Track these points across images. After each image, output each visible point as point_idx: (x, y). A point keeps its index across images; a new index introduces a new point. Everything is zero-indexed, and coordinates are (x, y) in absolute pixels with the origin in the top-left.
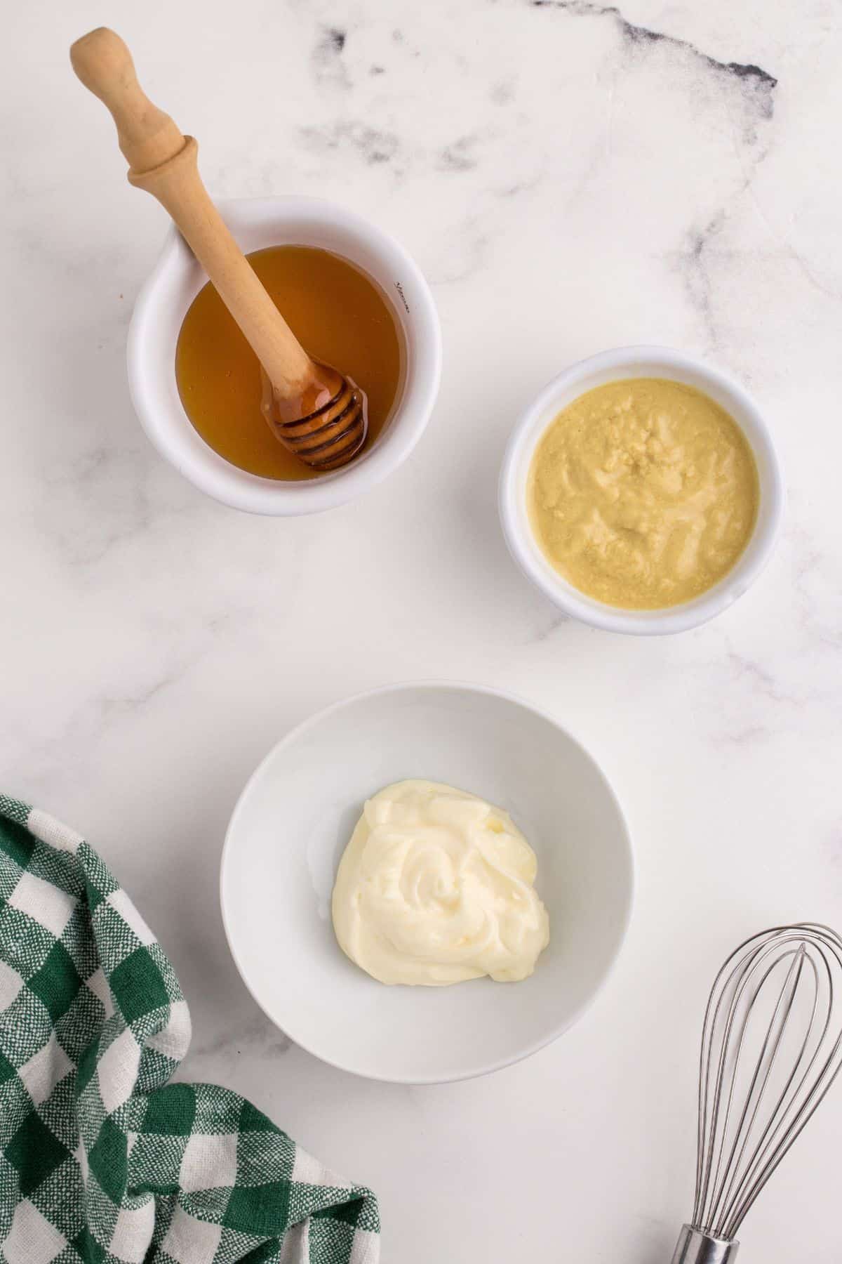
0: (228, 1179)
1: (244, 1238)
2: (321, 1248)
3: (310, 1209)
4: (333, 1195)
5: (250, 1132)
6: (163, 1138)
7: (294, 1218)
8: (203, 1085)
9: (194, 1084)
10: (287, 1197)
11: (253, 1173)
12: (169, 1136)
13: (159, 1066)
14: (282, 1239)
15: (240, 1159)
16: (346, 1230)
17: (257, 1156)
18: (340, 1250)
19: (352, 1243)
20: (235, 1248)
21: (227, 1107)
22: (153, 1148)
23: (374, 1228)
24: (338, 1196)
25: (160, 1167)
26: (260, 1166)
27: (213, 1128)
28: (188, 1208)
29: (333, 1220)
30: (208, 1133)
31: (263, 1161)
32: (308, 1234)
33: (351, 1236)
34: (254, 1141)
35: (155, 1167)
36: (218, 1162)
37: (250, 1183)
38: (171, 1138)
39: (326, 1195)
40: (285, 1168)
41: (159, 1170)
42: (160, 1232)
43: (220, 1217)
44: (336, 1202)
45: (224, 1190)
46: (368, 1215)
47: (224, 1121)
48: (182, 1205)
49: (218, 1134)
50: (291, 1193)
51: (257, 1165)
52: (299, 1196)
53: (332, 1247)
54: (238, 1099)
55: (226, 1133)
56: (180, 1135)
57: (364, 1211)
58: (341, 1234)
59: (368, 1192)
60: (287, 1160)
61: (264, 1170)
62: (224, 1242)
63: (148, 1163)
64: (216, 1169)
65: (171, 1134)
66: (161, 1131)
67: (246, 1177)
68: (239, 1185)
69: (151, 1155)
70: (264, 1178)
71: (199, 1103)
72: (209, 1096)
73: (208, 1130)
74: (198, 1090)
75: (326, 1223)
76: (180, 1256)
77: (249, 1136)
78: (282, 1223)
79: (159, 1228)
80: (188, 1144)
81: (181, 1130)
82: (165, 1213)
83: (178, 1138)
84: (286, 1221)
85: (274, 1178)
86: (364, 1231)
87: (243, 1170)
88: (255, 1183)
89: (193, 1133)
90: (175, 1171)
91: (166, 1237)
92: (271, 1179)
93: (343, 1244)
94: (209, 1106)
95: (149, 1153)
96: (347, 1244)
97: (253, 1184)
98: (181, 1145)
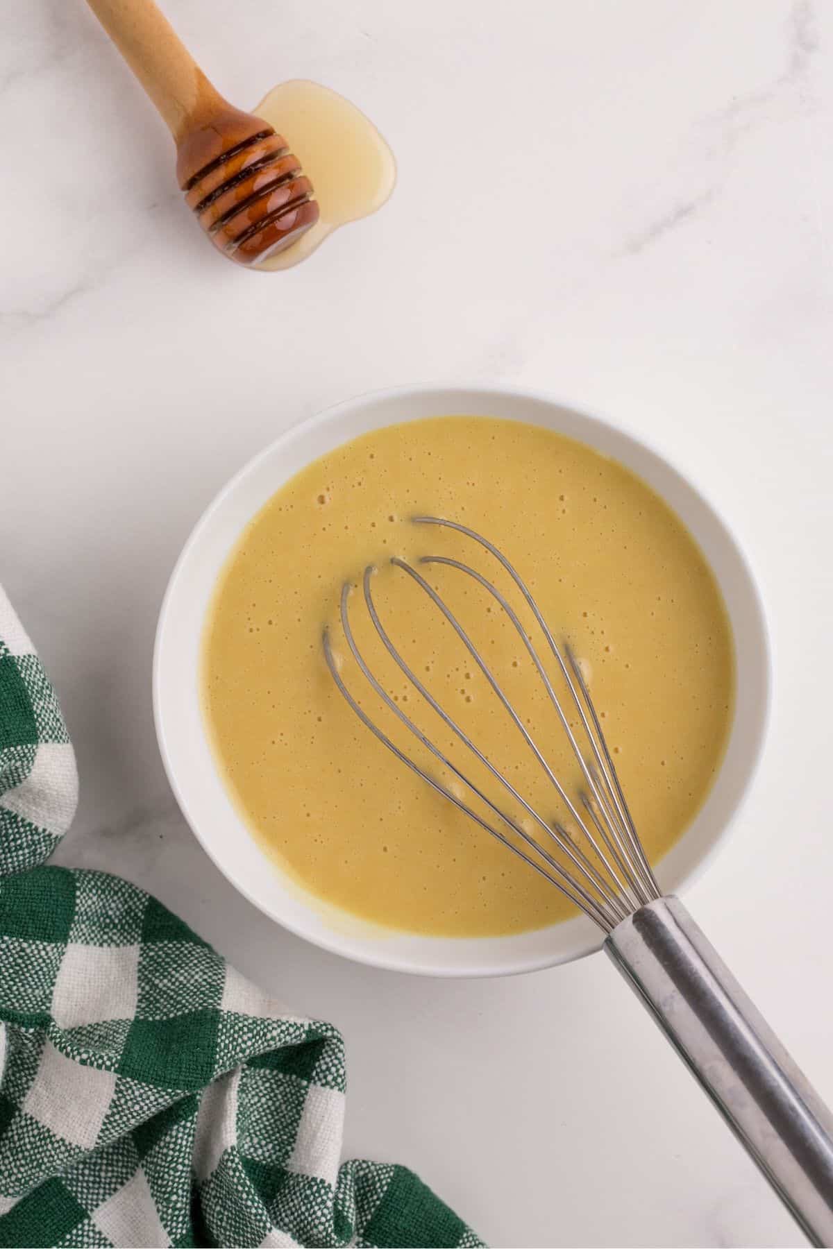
0: (124, 1008)
1: (150, 1093)
2: (256, 1113)
3: (248, 1051)
4: (282, 1032)
5: (158, 943)
6: (25, 945)
7: (224, 1065)
8: (89, 872)
9: (75, 870)
10: (215, 1032)
11: (162, 1000)
12: (34, 943)
13: (27, 841)
14: (200, 1095)
15: (143, 981)
16: (294, 1087)
17: (169, 977)
18: (284, 1116)
19: (303, 1105)
20: (137, 1107)
21: (123, 906)
22: (11, 959)
23: (337, 1084)
24: (289, 1034)
25: (22, 989)
26: (173, 990)
27: (101, 937)
28: (65, 1047)
29: (275, 1073)
30: (95, 944)
31: (177, 984)
32: (237, 1089)
33: (302, 1095)
34: (164, 956)
35: (15, 988)
36: (109, 985)
37: (157, 1015)
38: (37, 946)
39: (271, 1032)
40: (211, 992)
41: (19, 994)
42: (21, 1084)
43: (114, 1060)
44: (286, 1042)
45: (119, 1024)
46: (330, 1064)
47: (119, 927)
48: (56, 1044)
49: (109, 945)
50: (220, 1026)
51: (169, 988)
52: (232, 1031)
53: (271, 1113)
54: (141, 895)
55: (121, 945)
56: (52, 942)
57: (324, 1058)
58: (287, 1093)
59: (333, 1029)
60: (214, 980)
61: (180, 995)
62: (119, 1099)
63: (3, 982)
64: (106, 995)
65: (38, 939)
66: (21, 934)
67: (151, 1006)
68: (142, 1017)
69: (7, 971)
70: (179, 1006)
71: (82, 897)
72: (96, 888)
73: (95, 939)
74: (82, 879)
75: (265, 1076)
76: (50, 1120)
77: (157, 949)
78: (206, 1071)
79: (20, 1078)
80: (64, 956)
81: (53, 935)
82: (28, 1056)
83: (49, 945)
84: (212, 1070)
85: (193, 1005)
86: (323, 1089)
87: (147, 996)
88: (165, 1014)
89: (72, 941)
90: (45, 998)
91: (29, 1092)
92: (190, 1007)
93: (289, 1108)
94: (97, 903)
95: (4, 966)
96: (296, 1107)
97: (163, 1016)
98: (53, 958)
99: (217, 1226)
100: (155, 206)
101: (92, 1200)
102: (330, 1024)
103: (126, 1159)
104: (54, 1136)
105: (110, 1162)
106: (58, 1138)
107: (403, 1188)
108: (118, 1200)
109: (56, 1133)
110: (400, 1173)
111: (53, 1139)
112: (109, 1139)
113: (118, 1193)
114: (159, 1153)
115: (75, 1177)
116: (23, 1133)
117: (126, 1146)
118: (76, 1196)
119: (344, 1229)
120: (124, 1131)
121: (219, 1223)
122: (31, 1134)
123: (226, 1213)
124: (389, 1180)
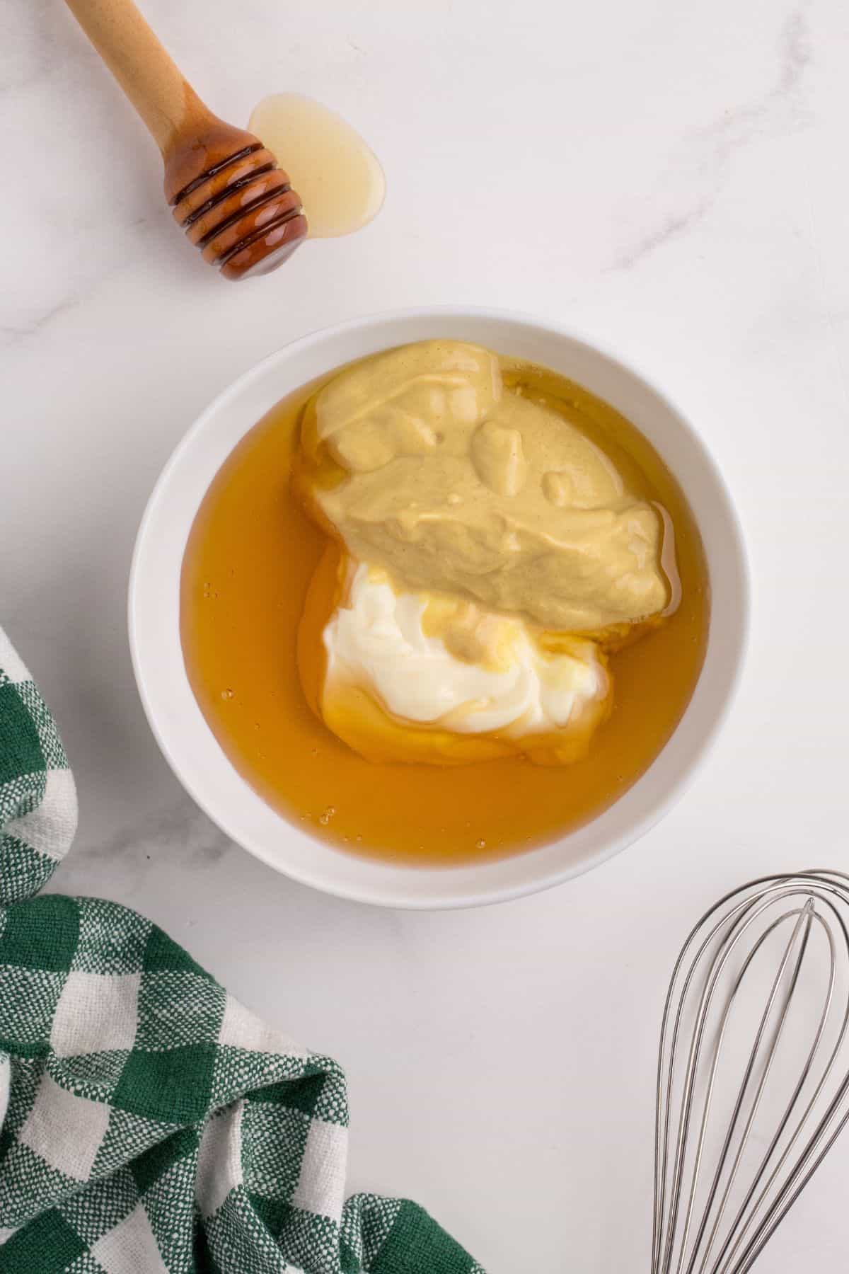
0: (123, 1039)
1: (143, 1126)
2: (259, 1147)
3: (244, 1085)
4: (280, 1066)
5: (159, 972)
6: (28, 974)
7: (219, 1099)
8: (92, 900)
9: (78, 898)
10: (211, 1066)
11: (160, 1031)
12: (37, 972)
13: (27, 866)
14: (200, 1130)
15: (143, 1010)
16: (297, 1121)
17: (169, 1007)
18: (288, 1151)
19: (306, 1140)
20: (130, 1140)
21: (126, 934)
22: (13, 987)
23: (340, 1119)
24: (287, 1069)
25: (22, 1017)
26: (171, 1021)
27: (103, 965)
28: (61, 1078)
29: (278, 1106)
30: (97, 972)
31: (176, 1015)
32: (240, 1125)
33: (305, 1130)
34: (164, 985)
35: (15, 1016)
36: (110, 1014)
37: (155, 1046)
38: (40, 974)
39: (268, 1066)
40: (209, 1025)
41: (19, 1022)
42: (19, 1114)
43: (108, 1093)
44: (284, 1077)
45: (116, 1055)
46: (332, 1099)
47: (122, 954)
48: (52, 1074)
49: (111, 973)
50: (217, 1061)
51: (167, 1019)
52: (228, 1065)
53: (275, 1147)
54: (144, 923)
55: (123, 973)
56: (55, 971)
57: (325, 1093)
58: (290, 1127)
59: (332, 1064)
60: (212, 1013)
61: (178, 1026)
62: (113, 1131)
63: (4, 1009)
64: (106, 1024)
65: (40, 968)
66: (25, 963)
67: (150, 1037)
68: (140, 1048)
69: (8, 999)
70: (177, 1038)
71: (85, 925)
72: (99, 915)
73: (97, 967)
74: (85, 907)
75: (268, 1110)
76: (46, 1151)
77: (157, 978)
78: (201, 1105)
79: (18, 1108)
80: (66, 985)
81: (56, 964)
82: (27, 1085)
83: (51, 974)
84: (207, 1103)
85: (191, 1038)
86: (325, 1123)
87: (147, 1026)
88: (163, 1046)
89: (74, 969)
90: (45, 1025)
91: (26, 1122)
92: (188, 1040)
93: (292, 1142)
94: (100, 931)
95: (6, 994)
96: (299, 1142)
97: (160, 1048)
98: (54, 986)
99: (226, 1263)
100: (141, 221)
101: (92, 1233)
102: (329, 1059)
103: (125, 1193)
104: (49, 1166)
105: (110, 1195)
106: (53, 1169)
107: (410, 1222)
108: (118, 1233)
109: (50, 1164)
110: (407, 1208)
111: (48, 1170)
112: (103, 1171)
113: (118, 1227)
114: (159, 1189)
115: (75, 1209)
116: (19, 1163)
117: (126, 1181)
118: (76, 1228)
119: (351, 1265)
120: (118, 1164)
121: (228, 1260)
122: (26, 1164)
123: (235, 1250)
124: (396, 1215)
